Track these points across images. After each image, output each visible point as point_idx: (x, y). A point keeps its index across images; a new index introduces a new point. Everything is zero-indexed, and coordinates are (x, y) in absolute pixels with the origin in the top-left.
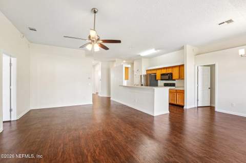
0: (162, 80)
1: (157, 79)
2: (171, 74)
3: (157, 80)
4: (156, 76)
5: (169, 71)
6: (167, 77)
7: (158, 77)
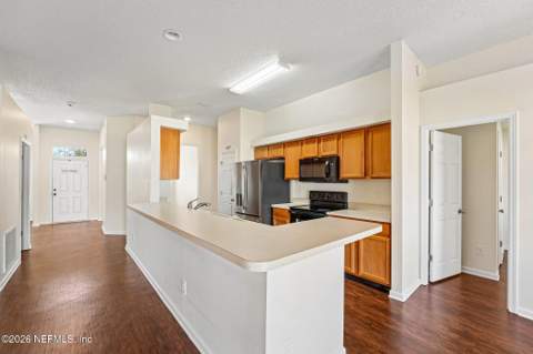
0: (302, 179)
1: (287, 176)
2: (336, 160)
3: (288, 181)
4: (283, 165)
5: (329, 149)
6: (320, 171)
7: (292, 169)
